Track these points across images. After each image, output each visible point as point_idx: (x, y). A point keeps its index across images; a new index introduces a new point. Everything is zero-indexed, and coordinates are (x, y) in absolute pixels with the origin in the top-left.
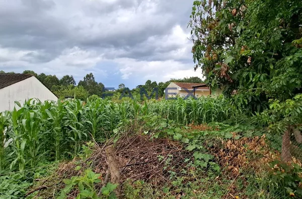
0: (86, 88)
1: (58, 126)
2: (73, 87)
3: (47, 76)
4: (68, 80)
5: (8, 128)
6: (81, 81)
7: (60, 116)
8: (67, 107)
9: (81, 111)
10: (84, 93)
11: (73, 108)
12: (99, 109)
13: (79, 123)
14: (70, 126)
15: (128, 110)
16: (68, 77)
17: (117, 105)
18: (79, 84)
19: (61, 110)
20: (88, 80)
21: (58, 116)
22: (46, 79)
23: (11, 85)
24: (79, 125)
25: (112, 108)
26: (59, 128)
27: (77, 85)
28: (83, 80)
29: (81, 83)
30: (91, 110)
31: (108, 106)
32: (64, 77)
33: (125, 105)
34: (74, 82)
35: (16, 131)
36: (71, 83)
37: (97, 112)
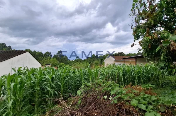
0: (58, 59)
1: (37, 87)
2: (50, 58)
3: (37, 52)
4: (48, 54)
5: (5, 87)
6: (55, 55)
7: (40, 79)
8: (45, 72)
9: (54, 76)
10: (56, 62)
11: (49, 73)
12: (66, 73)
13: (52, 84)
14: (46, 86)
15: (85, 74)
16: (48, 52)
17: (76, 70)
18: (54, 57)
19: (41, 75)
20: (59, 54)
21: (39, 79)
22: (36, 54)
23: (13, 57)
24: (52, 86)
25: (74, 72)
26: (38, 88)
27: (53, 57)
28: (56, 54)
29: (55, 56)
30: (61, 75)
31: (72, 71)
32: (46, 52)
33: (83, 71)
34: (51, 56)
35: (9, 90)
36: (50, 56)
37: (65, 76)
